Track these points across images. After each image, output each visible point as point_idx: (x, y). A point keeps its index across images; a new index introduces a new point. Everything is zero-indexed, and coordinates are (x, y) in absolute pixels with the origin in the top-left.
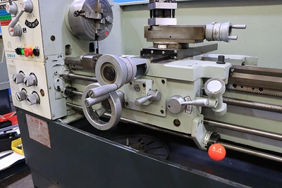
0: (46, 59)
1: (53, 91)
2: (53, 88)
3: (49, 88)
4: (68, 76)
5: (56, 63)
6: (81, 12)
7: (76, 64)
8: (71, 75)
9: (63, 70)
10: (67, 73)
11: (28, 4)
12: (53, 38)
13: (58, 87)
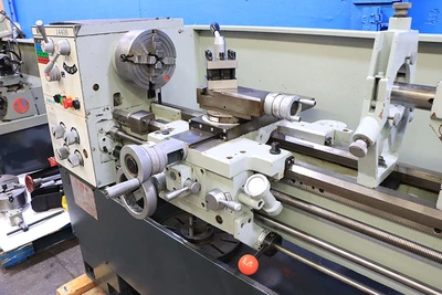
0: (88, 114)
1: (98, 153)
2: (97, 149)
3: (93, 150)
4: (117, 135)
5: (101, 118)
6: (128, 56)
7: (125, 120)
8: (120, 133)
9: (110, 126)
10: (115, 130)
11: (64, 46)
12: (96, 87)
13: (105, 148)
